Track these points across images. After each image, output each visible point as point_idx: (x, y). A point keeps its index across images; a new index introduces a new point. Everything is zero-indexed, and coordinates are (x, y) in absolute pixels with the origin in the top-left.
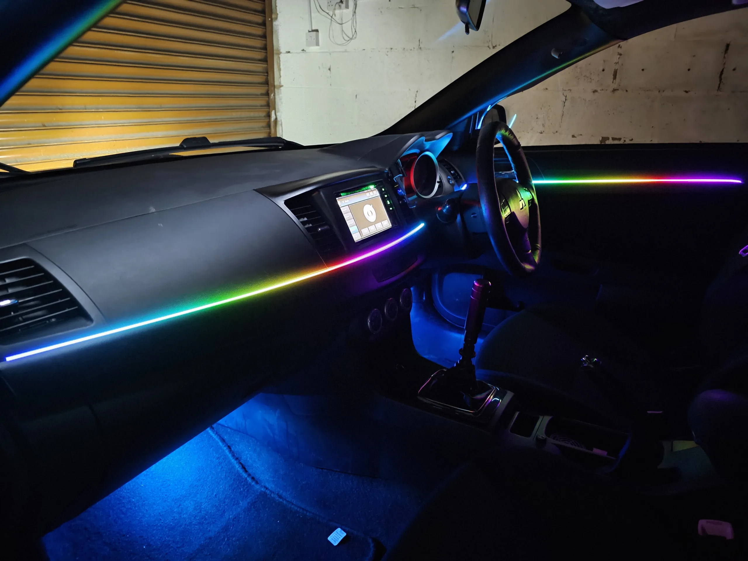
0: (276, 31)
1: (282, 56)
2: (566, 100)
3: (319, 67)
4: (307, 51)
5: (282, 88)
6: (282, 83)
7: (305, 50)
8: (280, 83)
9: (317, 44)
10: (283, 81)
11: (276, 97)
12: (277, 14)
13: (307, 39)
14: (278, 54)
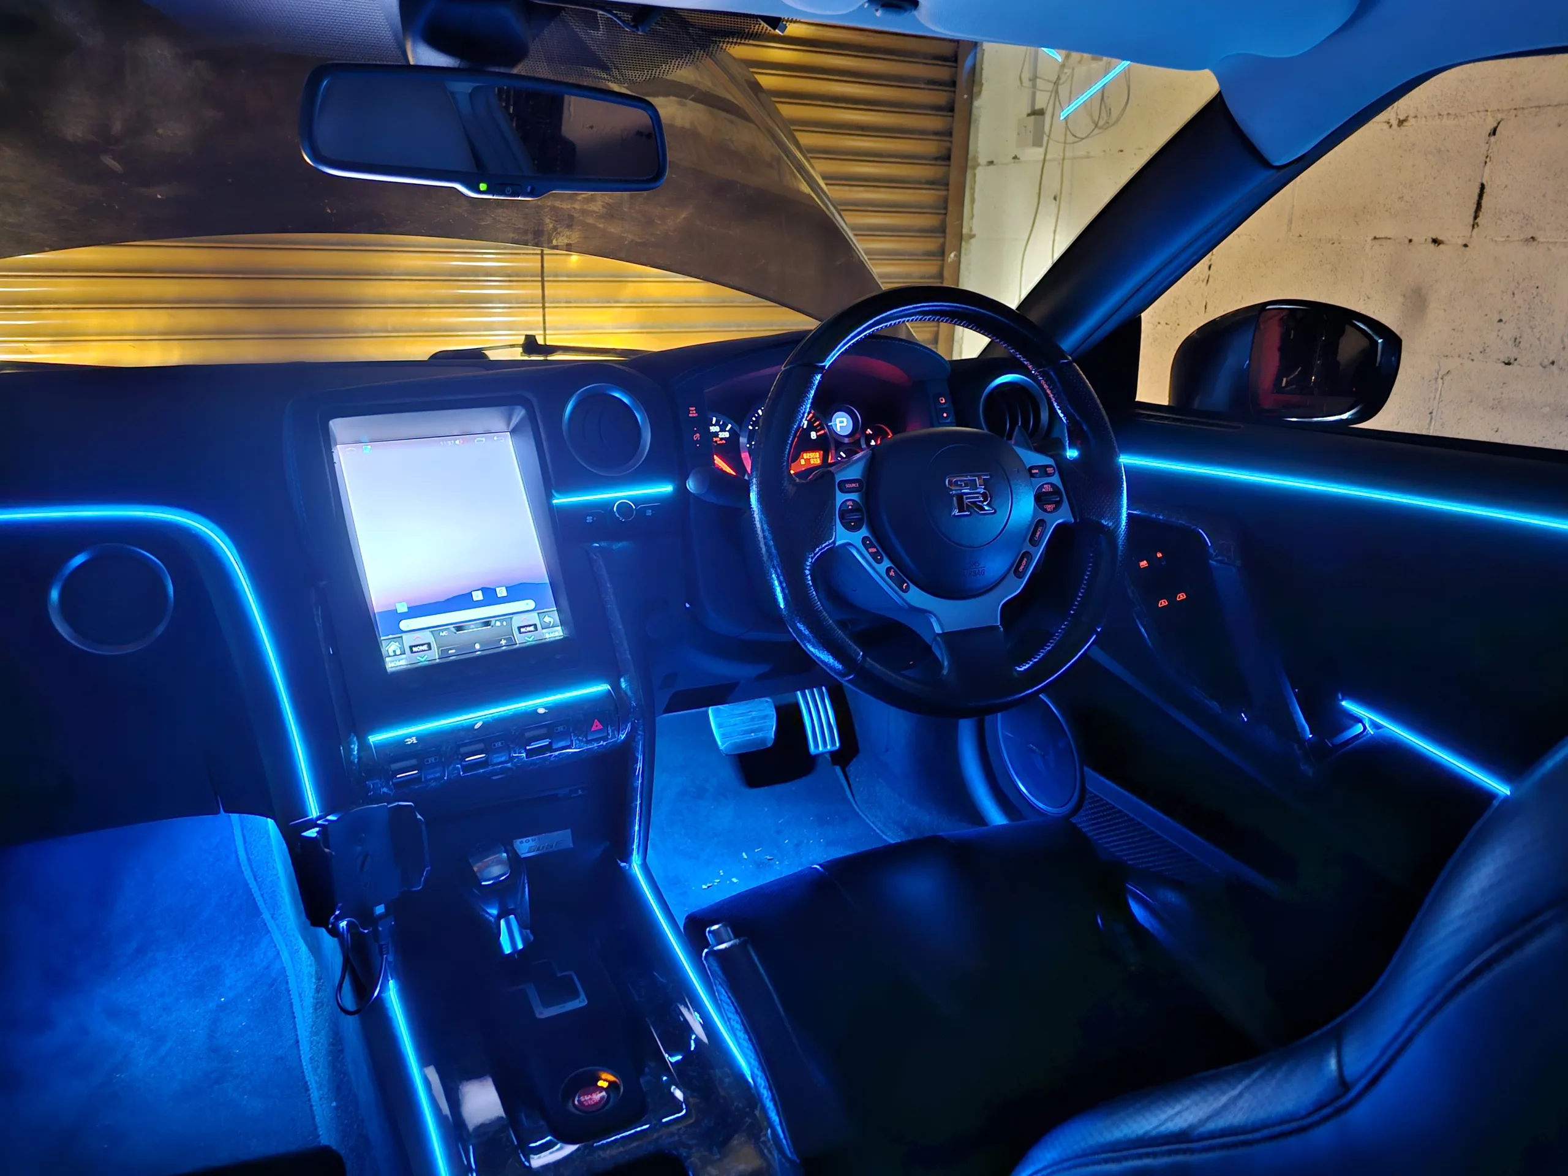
0: (976, 120)
1: (980, 171)
4: (1021, 159)
5: (973, 241)
6: (974, 232)
7: (1018, 156)
8: (971, 230)
9: (1036, 143)
10: (977, 226)
11: (962, 260)
12: (982, 85)
13: (1019, 134)
14: (974, 168)
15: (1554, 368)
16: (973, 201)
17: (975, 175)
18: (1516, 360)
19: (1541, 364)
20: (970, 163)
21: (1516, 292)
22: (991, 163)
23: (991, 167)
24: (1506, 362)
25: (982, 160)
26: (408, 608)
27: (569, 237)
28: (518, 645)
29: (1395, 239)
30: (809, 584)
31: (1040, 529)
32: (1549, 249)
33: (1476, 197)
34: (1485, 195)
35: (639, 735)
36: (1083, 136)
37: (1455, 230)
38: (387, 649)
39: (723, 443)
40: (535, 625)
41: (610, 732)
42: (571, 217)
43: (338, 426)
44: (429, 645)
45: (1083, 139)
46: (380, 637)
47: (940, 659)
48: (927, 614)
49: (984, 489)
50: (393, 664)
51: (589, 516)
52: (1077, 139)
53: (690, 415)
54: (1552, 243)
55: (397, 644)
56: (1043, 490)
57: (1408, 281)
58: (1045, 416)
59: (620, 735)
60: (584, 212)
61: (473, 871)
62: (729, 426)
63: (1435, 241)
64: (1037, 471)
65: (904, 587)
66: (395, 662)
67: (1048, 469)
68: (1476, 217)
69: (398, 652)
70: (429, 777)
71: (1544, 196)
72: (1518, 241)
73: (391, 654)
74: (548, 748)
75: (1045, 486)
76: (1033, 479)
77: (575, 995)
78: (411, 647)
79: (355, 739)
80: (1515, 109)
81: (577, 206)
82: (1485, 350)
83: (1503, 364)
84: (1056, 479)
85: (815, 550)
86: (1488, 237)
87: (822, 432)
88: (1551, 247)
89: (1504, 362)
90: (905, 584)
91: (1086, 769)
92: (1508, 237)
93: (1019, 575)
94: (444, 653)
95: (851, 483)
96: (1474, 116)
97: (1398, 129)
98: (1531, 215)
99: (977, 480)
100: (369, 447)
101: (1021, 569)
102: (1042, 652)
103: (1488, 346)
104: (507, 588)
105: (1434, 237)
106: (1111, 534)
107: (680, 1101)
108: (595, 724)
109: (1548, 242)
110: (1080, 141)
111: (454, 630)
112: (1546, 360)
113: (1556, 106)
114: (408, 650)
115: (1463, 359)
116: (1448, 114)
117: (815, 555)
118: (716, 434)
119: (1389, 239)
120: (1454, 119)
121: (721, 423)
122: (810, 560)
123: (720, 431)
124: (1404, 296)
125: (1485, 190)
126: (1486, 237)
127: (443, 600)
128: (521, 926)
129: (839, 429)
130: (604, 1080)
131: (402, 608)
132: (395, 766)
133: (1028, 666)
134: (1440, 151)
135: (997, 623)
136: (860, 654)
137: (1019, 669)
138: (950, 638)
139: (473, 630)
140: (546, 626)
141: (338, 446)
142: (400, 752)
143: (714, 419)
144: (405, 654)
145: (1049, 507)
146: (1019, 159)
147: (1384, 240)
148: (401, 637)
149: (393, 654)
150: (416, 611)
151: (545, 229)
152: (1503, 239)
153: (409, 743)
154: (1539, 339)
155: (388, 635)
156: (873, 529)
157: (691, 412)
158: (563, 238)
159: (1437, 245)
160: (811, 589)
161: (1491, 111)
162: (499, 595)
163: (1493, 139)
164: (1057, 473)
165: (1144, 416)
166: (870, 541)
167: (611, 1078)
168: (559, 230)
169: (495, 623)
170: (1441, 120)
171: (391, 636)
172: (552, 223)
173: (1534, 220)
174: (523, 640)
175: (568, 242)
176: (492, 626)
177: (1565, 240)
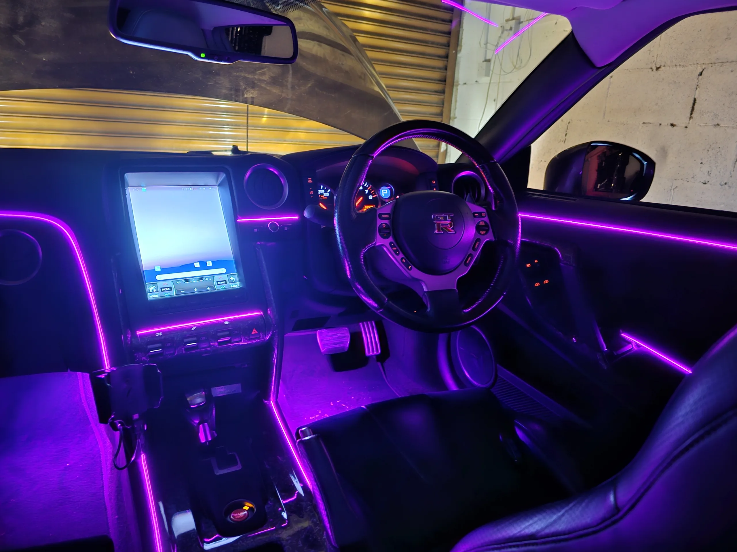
0: (458, 64)
1: (460, 88)
5: (456, 120)
8: (455, 114)
9: (488, 74)
12: (461, 46)
13: (478, 70)
14: (457, 85)
15: (726, 186)
16: (456, 101)
17: (457, 89)
18: (708, 182)
19: (720, 184)
20: (455, 84)
21: (709, 150)
22: (465, 84)
23: (465, 86)
24: (704, 182)
25: (461, 82)
26: (161, 269)
27: (252, 94)
28: (216, 290)
29: (653, 124)
30: (362, 263)
31: (478, 243)
32: (725, 130)
33: (691, 105)
34: (696, 104)
35: (276, 337)
36: (509, 72)
37: (682, 120)
38: (149, 289)
39: (326, 199)
40: (226, 281)
41: (261, 335)
42: (253, 83)
43: (129, 177)
44: (171, 288)
45: (508, 73)
46: (146, 283)
47: (426, 303)
48: (420, 282)
49: (450, 221)
50: (151, 297)
51: (256, 229)
52: (505, 73)
53: (309, 182)
54: (727, 127)
55: (154, 286)
56: (480, 224)
57: (659, 144)
58: (483, 192)
59: (266, 337)
60: (260, 80)
61: (187, 401)
62: (329, 190)
63: (672, 125)
64: (477, 215)
65: (409, 268)
66: (153, 295)
67: (482, 214)
68: (691, 114)
69: (155, 291)
70: (167, 353)
71: (724, 104)
72: (711, 125)
73: (151, 291)
74: (229, 342)
75: (481, 222)
76: (475, 218)
77: (235, 463)
78: (161, 289)
79: (130, 332)
80: (711, 63)
81: (256, 77)
82: (694, 177)
83: (702, 184)
84: (486, 219)
85: (366, 246)
86: (697, 124)
87: (375, 196)
88: (726, 128)
89: (703, 183)
90: (410, 266)
91: (498, 365)
92: (706, 123)
93: (467, 265)
94: (178, 292)
95: (385, 215)
96: (692, 66)
97: (656, 71)
98: (717, 113)
99: (447, 216)
100: (145, 189)
101: (468, 262)
102: (477, 303)
103: (695, 175)
104: (212, 262)
105: (672, 123)
106: (512, 247)
107: (285, 519)
108: (253, 331)
109: (725, 127)
110: (507, 74)
111: (184, 281)
112: (722, 182)
113: (731, 62)
114: (159, 290)
115: (683, 181)
116: (680, 65)
117: (365, 249)
118: (322, 194)
119: (651, 123)
120: (682, 67)
121: (325, 189)
122: (363, 252)
123: (325, 193)
124: (657, 150)
125: (696, 102)
126: (696, 123)
127: (179, 266)
128: (211, 429)
129: (383, 195)
130: (247, 506)
131: (158, 269)
132: (149, 347)
133: (469, 310)
134: (675, 82)
135: (455, 288)
136: (386, 299)
137: (465, 311)
138: (432, 294)
139: (194, 281)
140: (231, 282)
141: (129, 187)
142: (153, 339)
143: (322, 187)
144: (158, 292)
145: (483, 233)
146: (478, 82)
147: (648, 124)
148: (157, 283)
149: (152, 291)
150: (165, 271)
151: (241, 89)
152: (704, 125)
153: (158, 335)
154: (719, 172)
155: (150, 282)
156: (395, 238)
157: (309, 180)
158: (249, 94)
159: (673, 126)
160: (363, 266)
161: (700, 64)
162: (208, 265)
163: (700, 77)
164: (487, 216)
165: (531, 194)
166: (393, 244)
167: (251, 505)
168: (248, 89)
169: (205, 279)
170: (676, 68)
171: (151, 283)
172: (244, 85)
173: (719, 116)
174: (218, 288)
175: (252, 96)
176: (204, 280)
177: (733, 126)
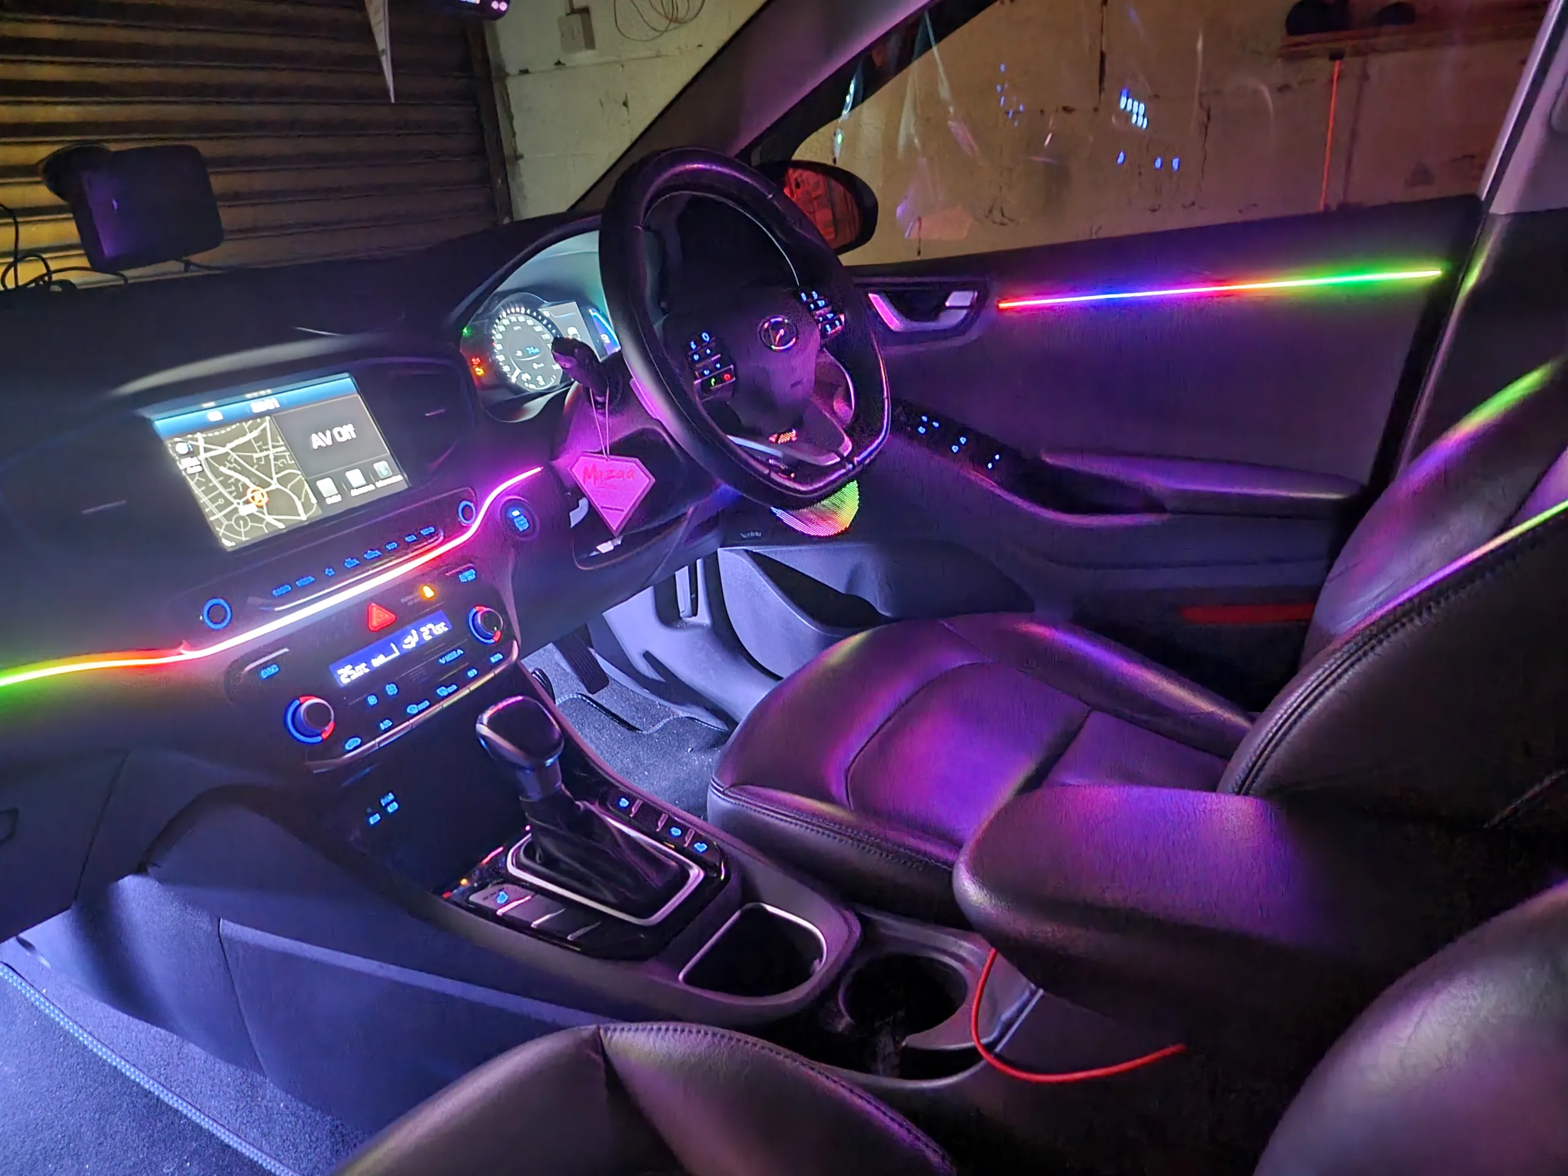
1: (512, 85)
2: (1209, 118)
3: (600, 101)
4: (568, 64)
5: (520, 162)
6: (521, 149)
7: (562, 62)
8: (515, 150)
9: (590, 43)
10: (522, 144)
11: (511, 185)
14: (503, 79)
16: (511, 118)
17: (506, 87)
18: (1160, 206)
20: (495, 74)
22: (526, 71)
23: (527, 76)
25: (512, 68)
29: (1026, 112)
32: (1172, 104)
33: (1098, 65)
34: (1106, 62)
37: (1084, 97)
52: (658, 34)
54: (1174, 98)
63: (1067, 109)
68: (1101, 82)
89: (1150, 210)
97: (1011, 5)
105: (1065, 105)
119: (1021, 112)
125: (1106, 57)
146: (565, 64)
159: (1068, 112)
163: (1105, 8)
